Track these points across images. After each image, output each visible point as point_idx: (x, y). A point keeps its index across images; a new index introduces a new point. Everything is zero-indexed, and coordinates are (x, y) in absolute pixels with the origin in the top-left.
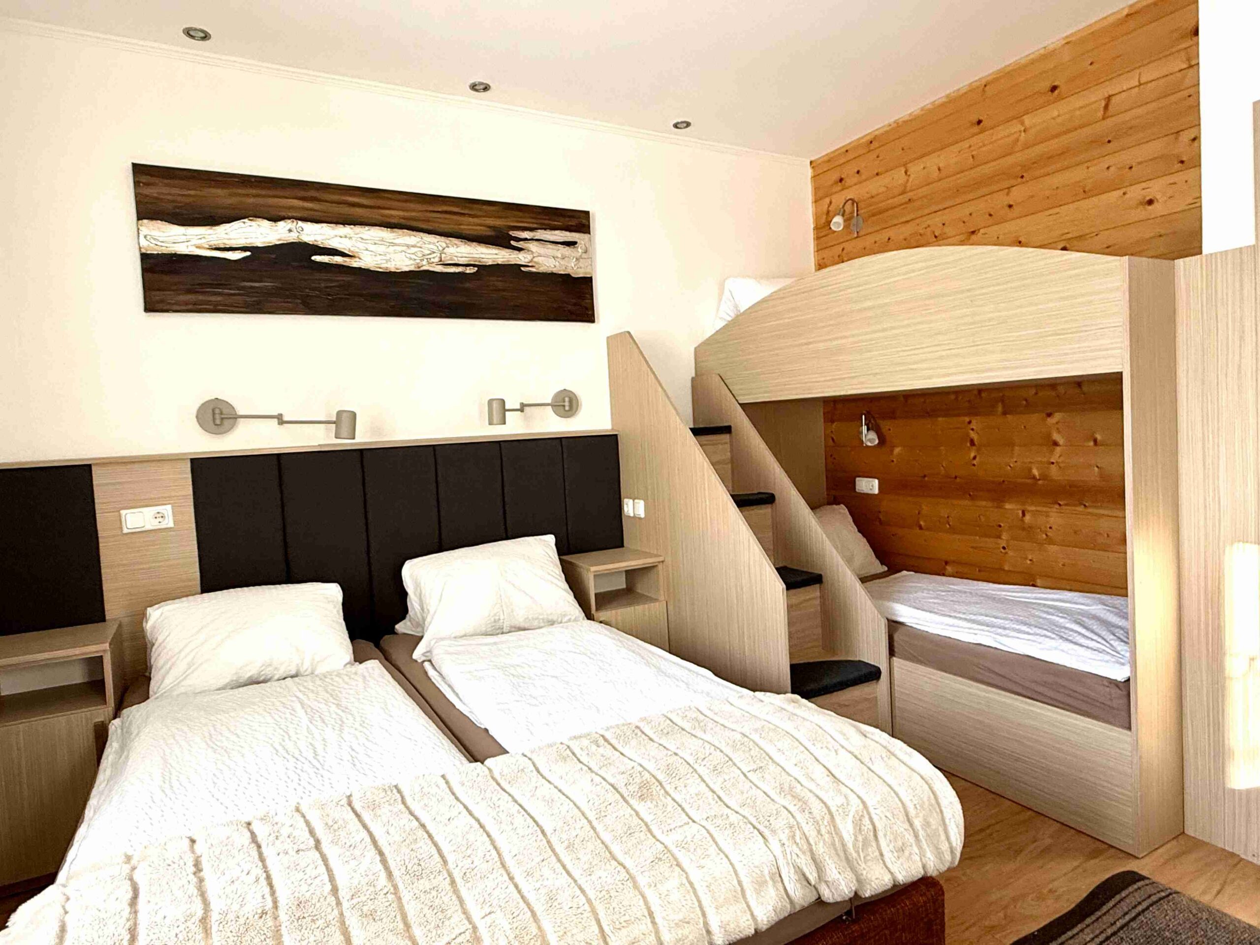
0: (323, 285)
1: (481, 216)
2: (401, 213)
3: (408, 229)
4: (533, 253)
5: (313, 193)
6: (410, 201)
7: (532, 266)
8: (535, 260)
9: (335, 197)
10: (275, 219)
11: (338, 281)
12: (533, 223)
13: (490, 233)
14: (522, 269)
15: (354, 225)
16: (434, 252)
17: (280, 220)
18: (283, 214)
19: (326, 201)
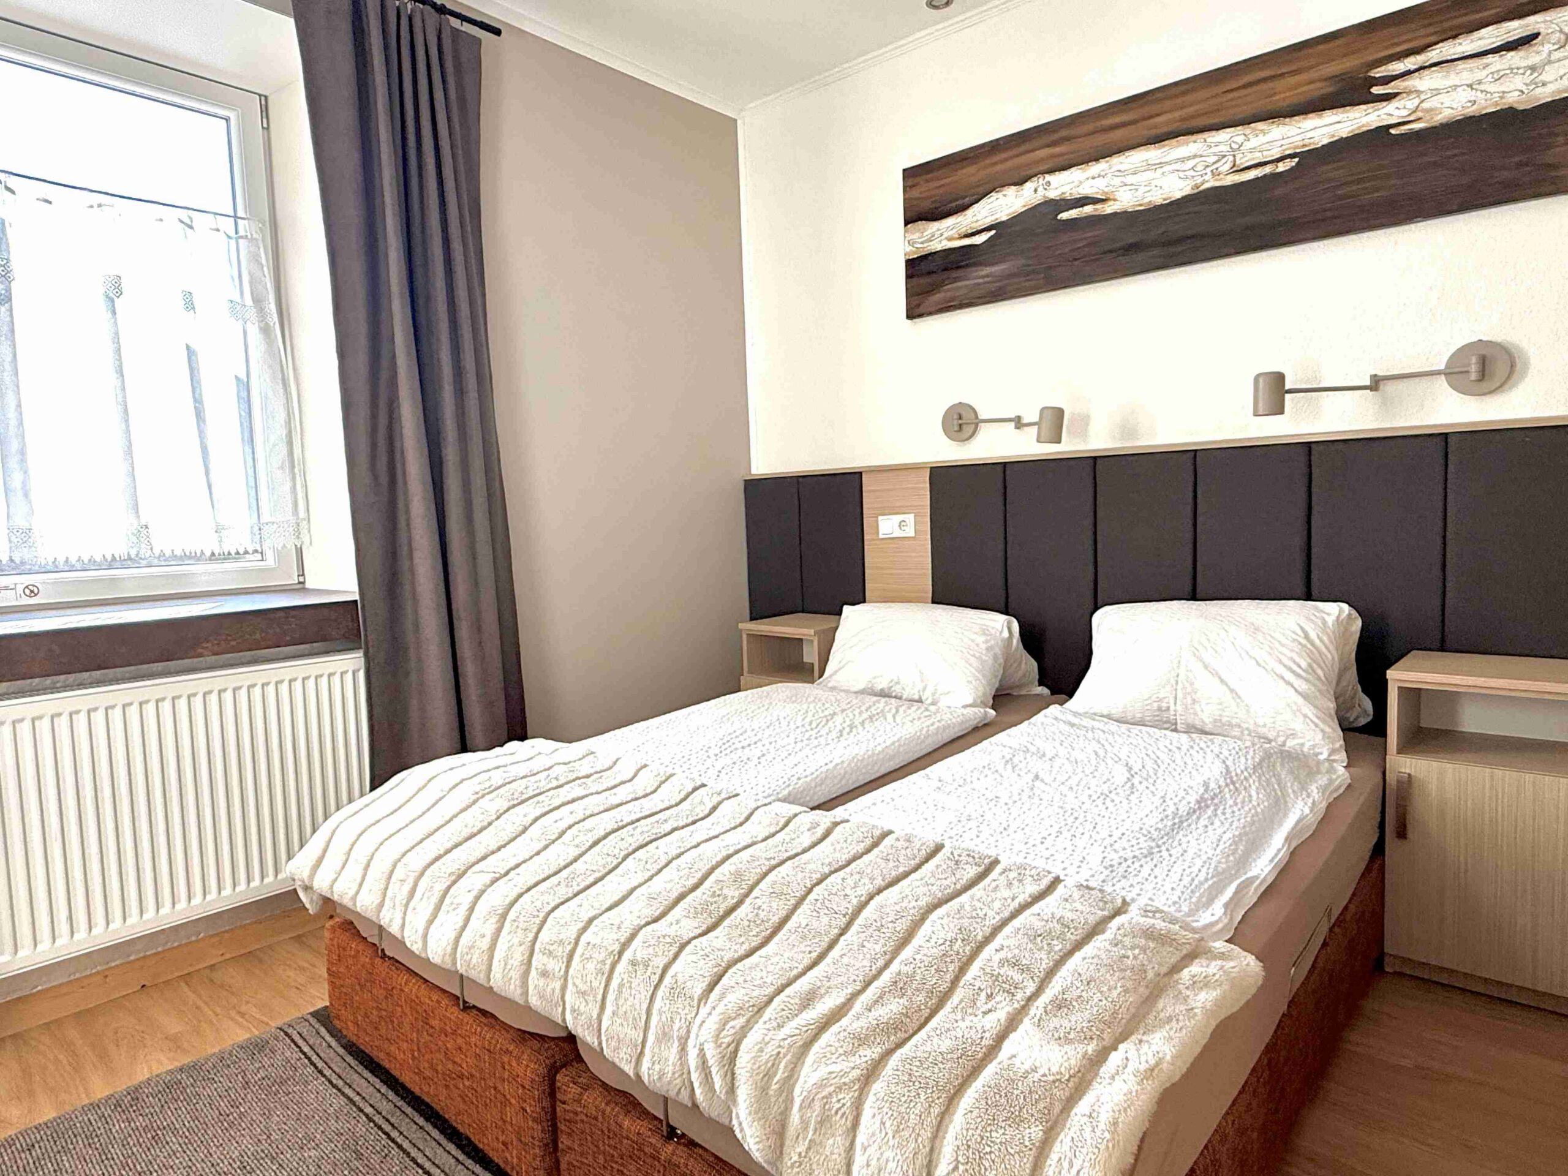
0: (1067, 250)
1: (1312, 67)
2: (1177, 114)
3: (1184, 135)
4: (1418, 92)
5: (1064, 133)
6: (1194, 90)
7: (1418, 119)
8: (1425, 105)
9: (1090, 127)
10: (1020, 182)
11: (1085, 239)
12: (1428, 35)
13: (1329, 89)
14: (1393, 131)
15: (1110, 156)
16: (1224, 156)
17: (1026, 181)
18: (1029, 172)
19: (1080, 137)
